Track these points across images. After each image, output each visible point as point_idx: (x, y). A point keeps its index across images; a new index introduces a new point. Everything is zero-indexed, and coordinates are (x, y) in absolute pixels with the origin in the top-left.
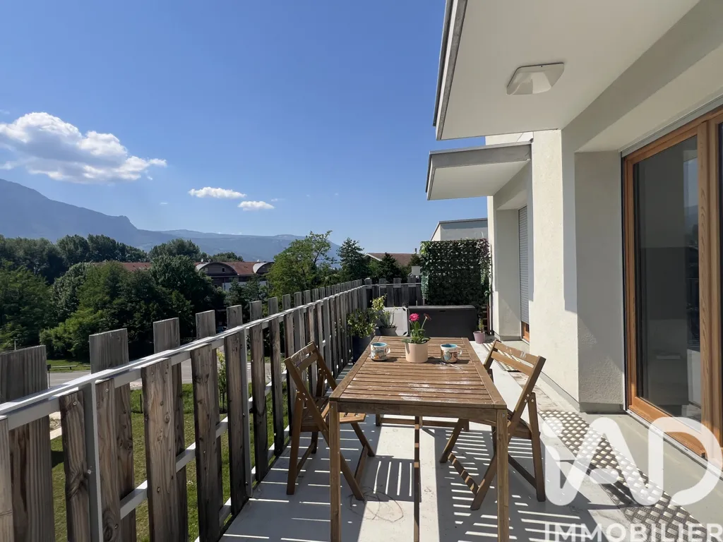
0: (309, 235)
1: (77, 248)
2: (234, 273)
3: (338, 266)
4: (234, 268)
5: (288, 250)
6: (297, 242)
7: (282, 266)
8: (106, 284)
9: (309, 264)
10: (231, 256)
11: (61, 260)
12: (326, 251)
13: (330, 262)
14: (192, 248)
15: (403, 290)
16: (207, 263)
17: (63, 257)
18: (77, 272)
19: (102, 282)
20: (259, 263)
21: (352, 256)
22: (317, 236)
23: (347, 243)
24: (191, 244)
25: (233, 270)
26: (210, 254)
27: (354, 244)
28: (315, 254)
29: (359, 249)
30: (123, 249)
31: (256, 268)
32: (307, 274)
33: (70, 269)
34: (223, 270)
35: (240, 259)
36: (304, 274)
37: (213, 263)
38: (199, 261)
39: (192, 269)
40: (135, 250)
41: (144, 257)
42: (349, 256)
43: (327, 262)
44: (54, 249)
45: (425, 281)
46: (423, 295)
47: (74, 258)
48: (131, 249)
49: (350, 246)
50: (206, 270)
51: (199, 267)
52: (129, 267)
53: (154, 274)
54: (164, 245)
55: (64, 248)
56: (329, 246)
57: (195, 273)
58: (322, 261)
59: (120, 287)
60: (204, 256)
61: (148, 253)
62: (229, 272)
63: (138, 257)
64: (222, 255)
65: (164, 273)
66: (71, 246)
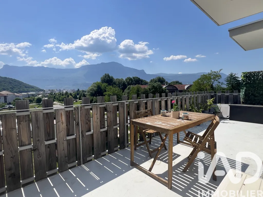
0: (210, 72)
1: (130, 81)
2: (177, 89)
3: (225, 86)
4: (177, 87)
5: (199, 79)
6: (204, 75)
7: (196, 86)
8: (136, 92)
9: (209, 85)
10: (177, 82)
11: (126, 85)
12: (219, 79)
13: (221, 84)
14: (163, 80)
15: (230, 96)
16: (167, 85)
17: (126, 83)
18: (129, 89)
19: (135, 91)
20: (187, 85)
21: (233, 81)
22: (214, 72)
23: (230, 75)
24: (162, 78)
25: (177, 88)
26: (169, 82)
27: (234, 75)
28: (213, 80)
29: (238, 78)
30: (142, 81)
31: (186, 87)
32: (207, 90)
33: (127, 87)
34: (173, 88)
35: (181, 83)
36: (206, 90)
37: (170, 85)
38: (164, 84)
39: (161, 87)
40: (145, 81)
41: (148, 83)
42: (231, 81)
43: (219, 84)
44: (124, 82)
45: (242, 92)
46: (241, 99)
47: (129, 84)
48: (144, 81)
49: (232, 76)
50: (167, 88)
51: (164, 87)
52: (142, 87)
53: (150, 89)
54: (154, 79)
55: (126, 81)
56: (220, 76)
57: (162, 89)
58: (216, 84)
59: (139, 93)
60: (167, 83)
61: (149, 82)
62: (175, 89)
63: (146, 83)
64: (174, 82)
65: (153, 89)
66: (128, 80)
